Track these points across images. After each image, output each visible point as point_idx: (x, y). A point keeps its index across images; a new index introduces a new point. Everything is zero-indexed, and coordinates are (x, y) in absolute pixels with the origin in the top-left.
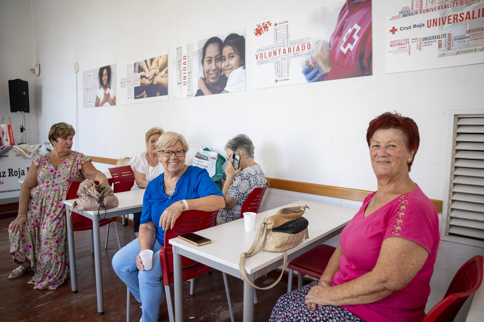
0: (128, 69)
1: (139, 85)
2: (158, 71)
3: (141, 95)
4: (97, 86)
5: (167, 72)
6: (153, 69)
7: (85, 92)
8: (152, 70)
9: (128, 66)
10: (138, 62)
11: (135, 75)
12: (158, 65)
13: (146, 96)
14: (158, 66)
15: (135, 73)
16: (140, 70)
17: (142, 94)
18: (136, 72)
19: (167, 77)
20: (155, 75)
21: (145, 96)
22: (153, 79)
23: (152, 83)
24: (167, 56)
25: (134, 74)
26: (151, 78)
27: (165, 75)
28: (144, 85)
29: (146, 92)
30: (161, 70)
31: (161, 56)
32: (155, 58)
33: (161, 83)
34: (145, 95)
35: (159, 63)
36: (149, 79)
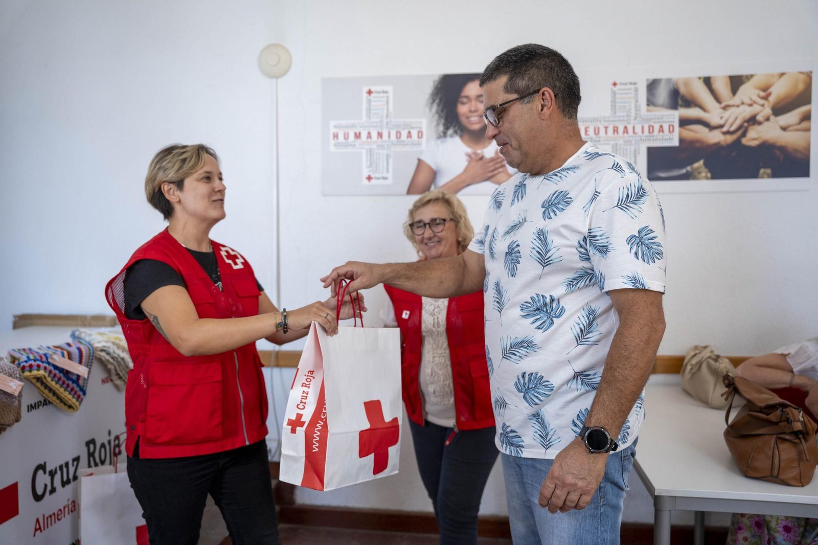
0: (614, 94)
1: (676, 143)
2: (768, 111)
3: (684, 171)
4: (424, 130)
5: (807, 117)
6: (743, 103)
7: (335, 145)
8: (738, 106)
9: (615, 84)
10: (669, 80)
11: (649, 113)
12: (770, 94)
13: (709, 175)
14: (766, 98)
15: (652, 108)
16: (680, 102)
17: (689, 168)
18: (655, 105)
19: (808, 130)
20: (753, 121)
21: (703, 175)
22: (739, 133)
23: (738, 141)
24: (809, 76)
25: (648, 111)
26: (732, 129)
27: (800, 123)
28: (697, 145)
29: (705, 164)
30: (778, 110)
31: (782, 74)
32: (752, 76)
33: (779, 144)
34: (700, 173)
35: (772, 90)
36: (725, 129)
